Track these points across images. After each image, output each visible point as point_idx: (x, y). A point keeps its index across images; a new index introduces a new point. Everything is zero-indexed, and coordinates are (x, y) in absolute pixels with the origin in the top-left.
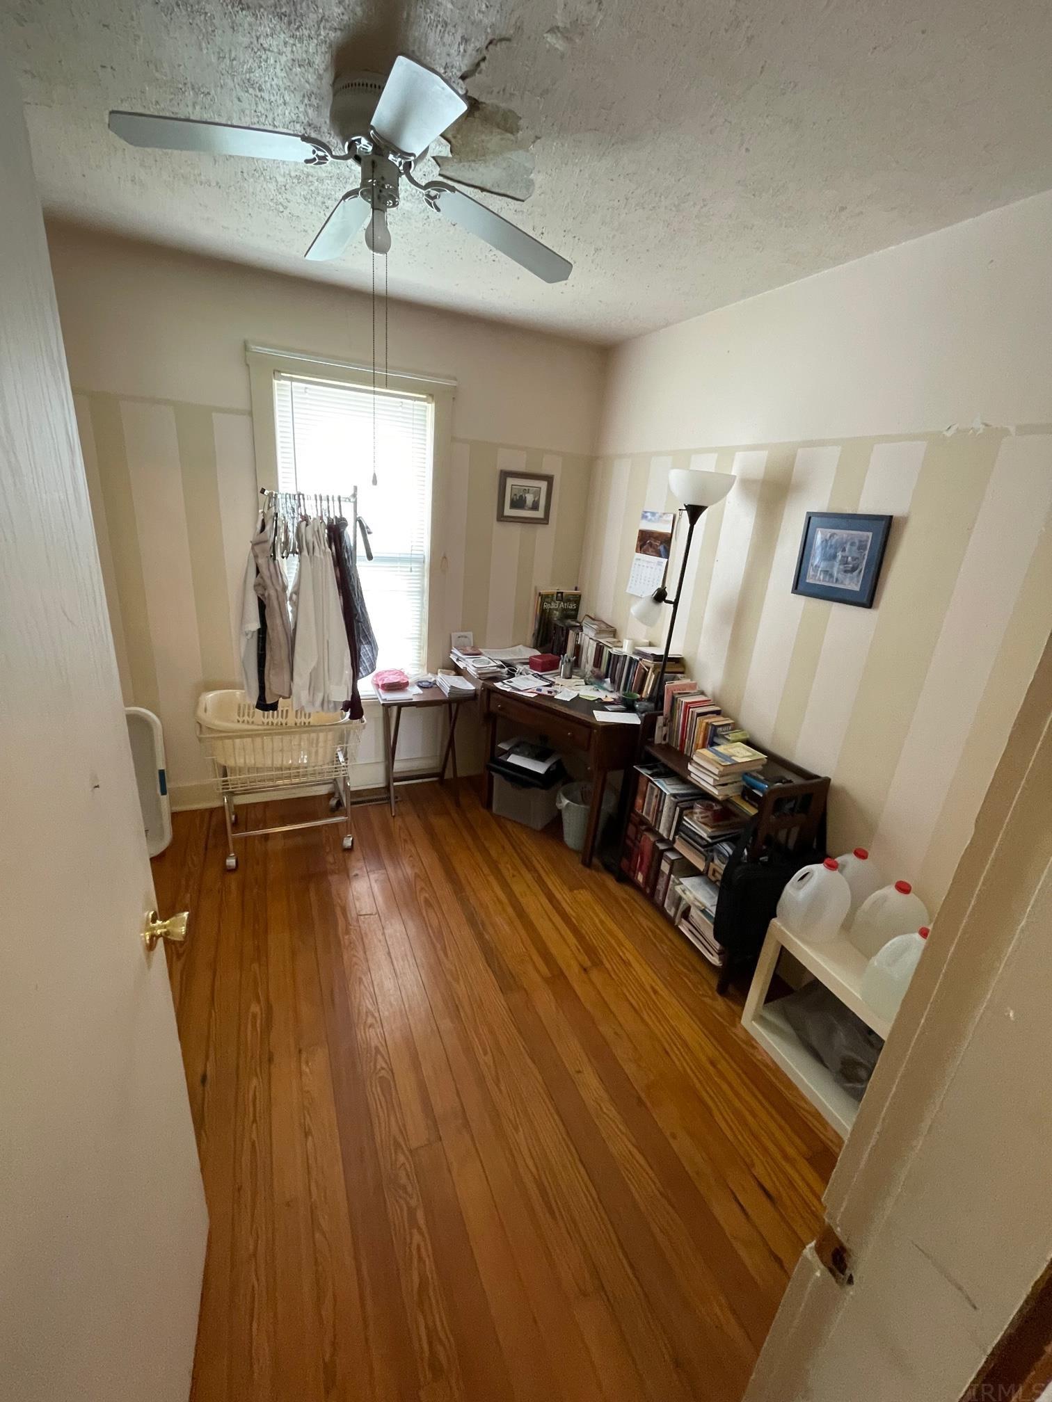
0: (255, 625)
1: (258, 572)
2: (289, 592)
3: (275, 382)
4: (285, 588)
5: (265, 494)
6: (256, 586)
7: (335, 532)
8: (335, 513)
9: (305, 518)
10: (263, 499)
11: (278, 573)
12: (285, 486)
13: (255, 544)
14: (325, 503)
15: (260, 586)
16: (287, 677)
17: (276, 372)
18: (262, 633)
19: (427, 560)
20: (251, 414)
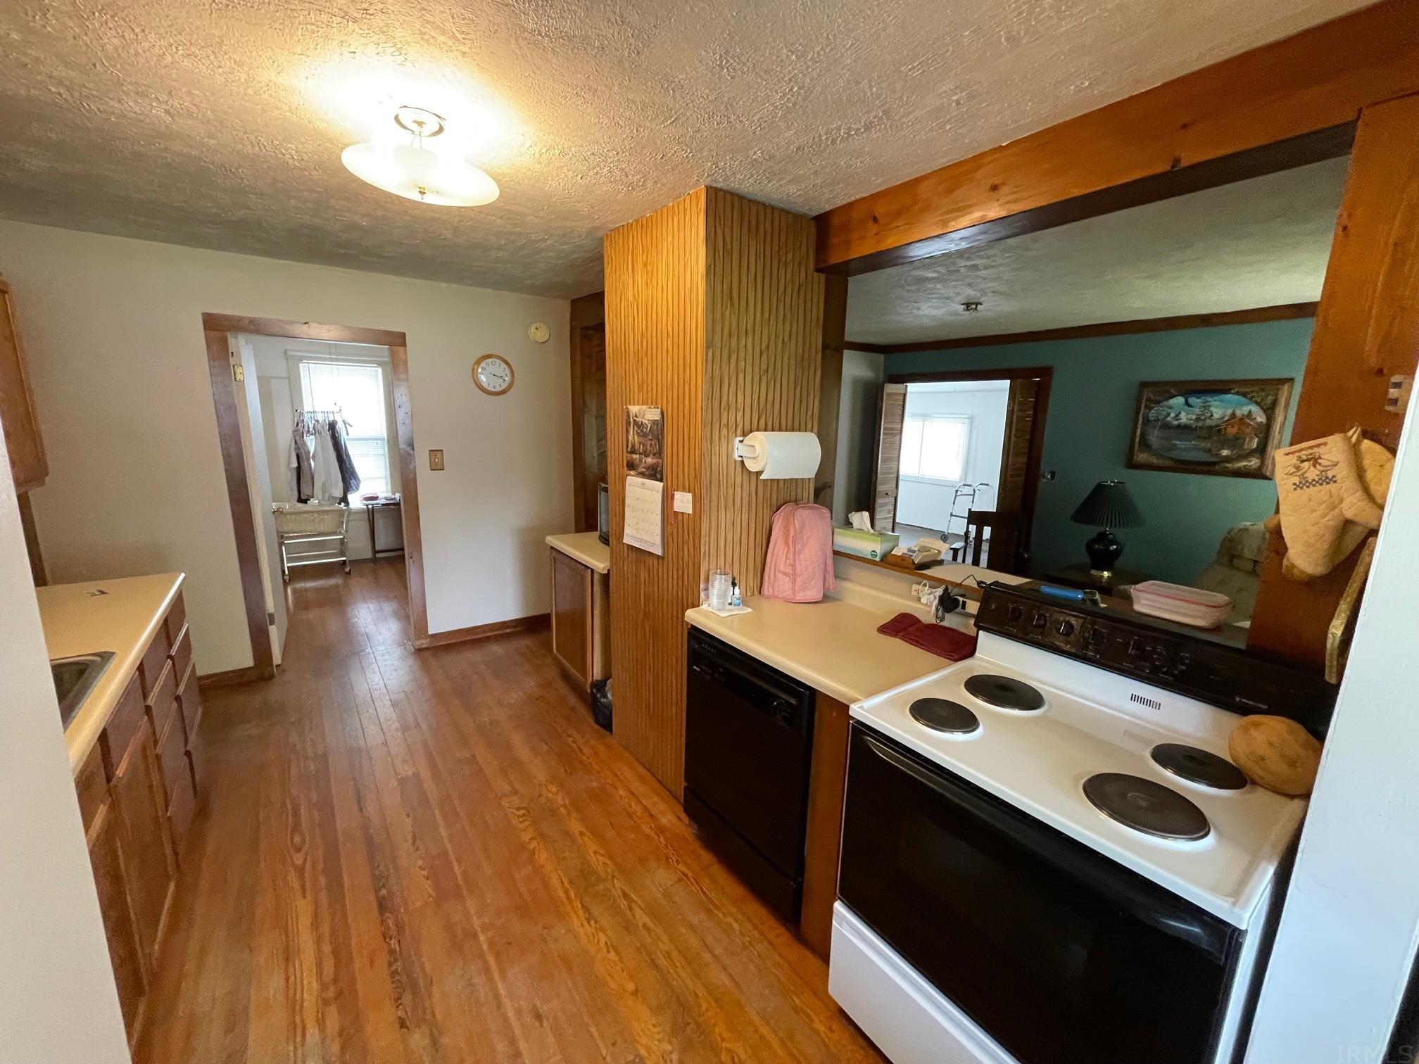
0: (295, 465)
1: (296, 442)
2: (311, 455)
3: (301, 365)
4: (309, 452)
5: (297, 411)
6: (296, 449)
7: (332, 426)
8: (331, 419)
9: (317, 421)
10: (297, 414)
11: (304, 444)
12: (307, 407)
13: (294, 431)
14: (326, 415)
15: (297, 448)
16: (311, 486)
17: (301, 359)
18: (299, 469)
19: (386, 439)
20: (289, 378)
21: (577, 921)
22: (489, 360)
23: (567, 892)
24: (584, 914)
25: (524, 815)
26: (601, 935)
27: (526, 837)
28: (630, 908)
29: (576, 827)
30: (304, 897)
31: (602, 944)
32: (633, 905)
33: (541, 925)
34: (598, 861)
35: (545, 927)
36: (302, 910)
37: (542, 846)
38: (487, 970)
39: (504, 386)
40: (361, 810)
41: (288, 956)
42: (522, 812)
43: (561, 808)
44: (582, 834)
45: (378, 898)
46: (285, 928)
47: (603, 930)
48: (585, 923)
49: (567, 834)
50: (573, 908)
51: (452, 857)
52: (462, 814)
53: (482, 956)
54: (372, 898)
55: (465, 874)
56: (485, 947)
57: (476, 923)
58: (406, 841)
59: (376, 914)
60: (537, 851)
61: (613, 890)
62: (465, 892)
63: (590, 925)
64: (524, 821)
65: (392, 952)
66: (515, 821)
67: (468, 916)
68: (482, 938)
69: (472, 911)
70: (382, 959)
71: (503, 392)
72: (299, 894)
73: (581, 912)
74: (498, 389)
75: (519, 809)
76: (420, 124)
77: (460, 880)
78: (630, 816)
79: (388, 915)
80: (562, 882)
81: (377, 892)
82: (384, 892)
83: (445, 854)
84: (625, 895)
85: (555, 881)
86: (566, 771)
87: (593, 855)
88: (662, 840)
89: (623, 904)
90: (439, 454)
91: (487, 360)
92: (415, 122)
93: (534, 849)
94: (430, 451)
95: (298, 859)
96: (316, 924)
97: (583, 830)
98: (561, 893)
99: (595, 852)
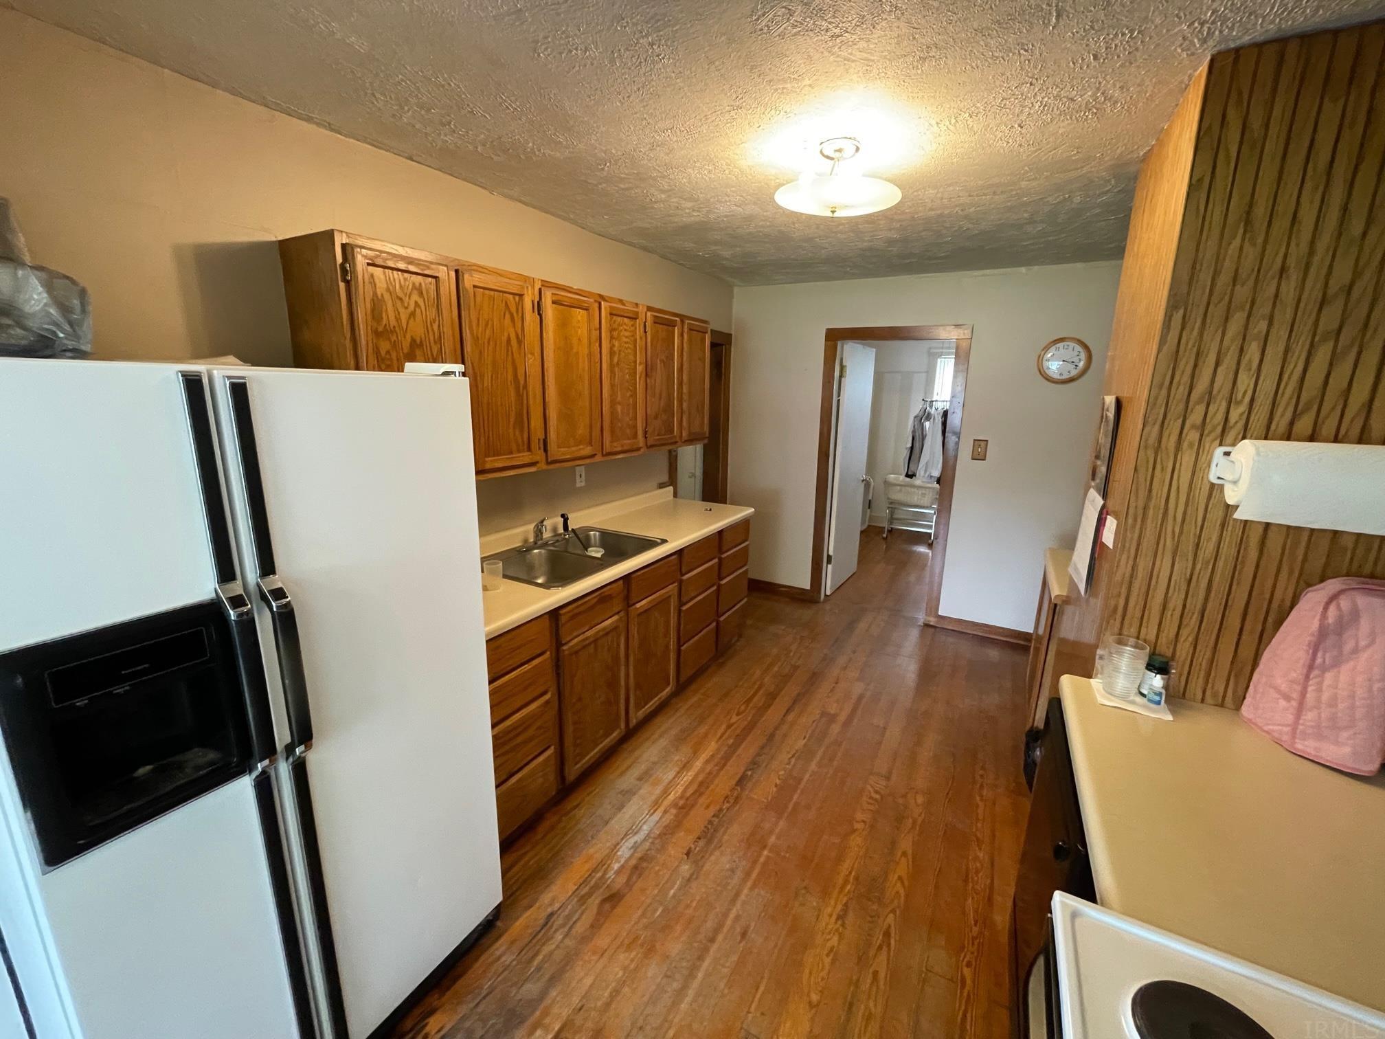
1: (914, 426)
3: (939, 360)
5: (923, 400)
13: (915, 417)
15: (914, 431)
18: (912, 448)
20: (931, 372)
21: (833, 907)
22: (1061, 345)
23: (846, 882)
24: (841, 910)
25: (876, 800)
26: (836, 938)
27: (859, 816)
28: (880, 948)
29: (906, 843)
30: (717, 742)
31: (829, 945)
32: (885, 948)
33: (805, 884)
34: (895, 887)
35: (805, 888)
36: (712, 746)
37: (865, 833)
38: (748, 874)
39: (1074, 373)
40: (784, 716)
41: (685, 767)
42: (878, 796)
43: (910, 820)
44: (904, 854)
45: (744, 773)
46: (696, 752)
47: (841, 936)
48: (834, 917)
49: (894, 843)
50: (838, 897)
51: (802, 786)
52: (835, 763)
53: (755, 862)
54: (743, 769)
55: (797, 804)
56: (762, 859)
57: (773, 839)
58: (788, 753)
59: (734, 782)
60: (857, 833)
61: (882, 919)
62: (786, 815)
63: (836, 923)
64: (871, 804)
65: (721, 810)
66: (865, 798)
67: (771, 832)
68: (765, 853)
69: (777, 831)
70: (713, 810)
71: (1071, 380)
72: (716, 740)
73: (839, 907)
74: (1065, 376)
75: (877, 792)
76: (840, 151)
77: (791, 806)
78: (966, 881)
79: (739, 789)
80: (850, 873)
81: (746, 770)
82: (749, 773)
83: (800, 780)
84: (887, 934)
85: (847, 865)
86: (948, 794)
87: (896, 877)
88: (976, 930)
89: (878, 938)
90: (983, 444)
91: (1058, 345)
92: (836, 151)
93: (857, 830)
94: (975, 440)
95: (734, 719)
96: (707, 762)
97: (910, 852)
98: (840, 881)
99: (900, 878)
